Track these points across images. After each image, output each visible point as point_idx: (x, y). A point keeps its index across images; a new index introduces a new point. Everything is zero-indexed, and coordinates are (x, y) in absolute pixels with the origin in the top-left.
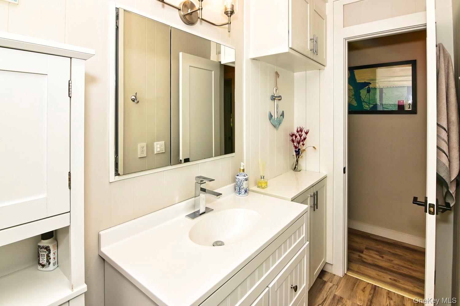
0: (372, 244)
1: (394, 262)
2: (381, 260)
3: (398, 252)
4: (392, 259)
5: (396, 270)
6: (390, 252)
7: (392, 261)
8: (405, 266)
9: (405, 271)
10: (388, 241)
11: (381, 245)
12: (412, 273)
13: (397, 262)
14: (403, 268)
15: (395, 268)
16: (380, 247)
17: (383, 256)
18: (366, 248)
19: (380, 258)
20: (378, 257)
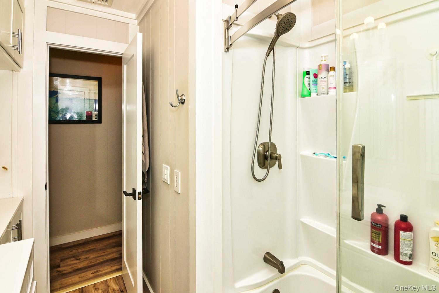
0: (67, 253)
1: (90, 257)
2: (80, 262)
3: (91, 247)
4: (87, 256)
5: (94, 263)
6: (84, 251)
7: (88, 257)
8: (100, 255)
9: (101, 260)
10: (80, 243)
11: (75, 250)
12: (107, 257)
13: (92, 256)
14: (99, 258)
15: (93, 263)
16: (74, 251)
17: (80, 258)
18: (62, 260)
19: (78, 261)
20: (75, 262)
